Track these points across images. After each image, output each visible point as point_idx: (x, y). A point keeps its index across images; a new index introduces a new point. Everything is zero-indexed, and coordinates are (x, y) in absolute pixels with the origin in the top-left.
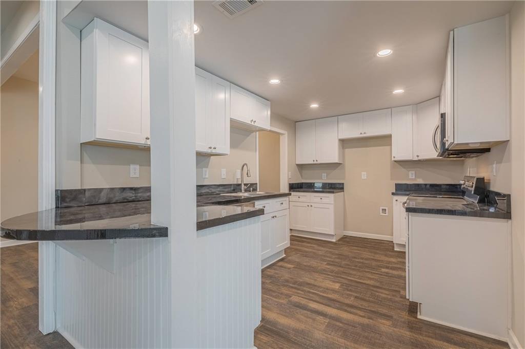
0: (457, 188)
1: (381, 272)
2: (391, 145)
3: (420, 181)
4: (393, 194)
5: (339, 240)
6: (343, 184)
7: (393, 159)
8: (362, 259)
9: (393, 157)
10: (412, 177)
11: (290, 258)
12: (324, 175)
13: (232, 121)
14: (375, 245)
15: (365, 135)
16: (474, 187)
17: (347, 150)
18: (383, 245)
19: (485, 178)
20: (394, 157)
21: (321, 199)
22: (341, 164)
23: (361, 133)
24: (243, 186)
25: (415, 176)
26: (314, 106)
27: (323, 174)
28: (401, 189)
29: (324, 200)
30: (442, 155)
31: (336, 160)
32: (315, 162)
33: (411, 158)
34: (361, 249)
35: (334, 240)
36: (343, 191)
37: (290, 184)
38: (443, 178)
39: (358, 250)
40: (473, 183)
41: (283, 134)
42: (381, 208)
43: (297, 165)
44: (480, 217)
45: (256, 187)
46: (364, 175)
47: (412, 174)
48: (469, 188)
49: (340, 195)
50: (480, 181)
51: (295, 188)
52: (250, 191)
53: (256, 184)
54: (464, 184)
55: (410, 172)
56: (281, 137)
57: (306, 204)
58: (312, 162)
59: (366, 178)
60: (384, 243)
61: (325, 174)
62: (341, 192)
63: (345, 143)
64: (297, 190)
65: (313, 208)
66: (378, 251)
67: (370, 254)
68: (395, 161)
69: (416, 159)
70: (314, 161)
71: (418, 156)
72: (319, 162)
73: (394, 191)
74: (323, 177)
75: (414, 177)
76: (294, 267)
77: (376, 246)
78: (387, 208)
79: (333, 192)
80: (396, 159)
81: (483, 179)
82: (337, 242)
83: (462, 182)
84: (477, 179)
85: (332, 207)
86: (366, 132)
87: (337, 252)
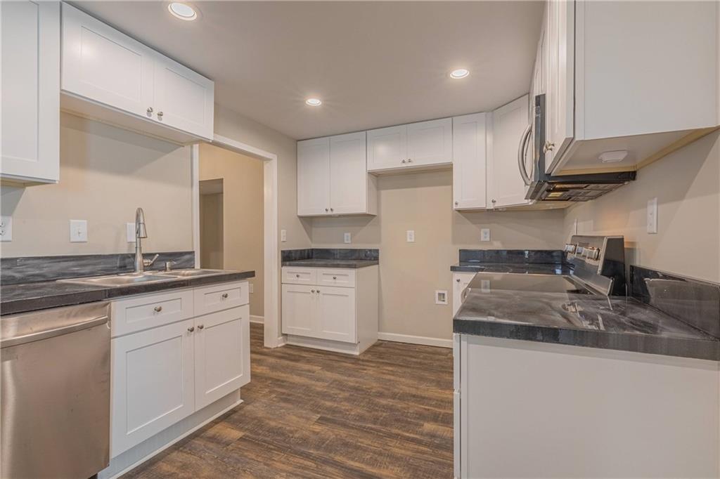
0: (552, 256)
1: (422, 434)
2: (452, 184)
3: (497, 246)
4: (453, 269)
5: (367, 352)
6: (377, 251)
7: (454, 207)
8: (394, 396)
9: (454, 205)
10: (486, 239)
11: (249, 408)
12: (347, 236)
13: (65, 97)
14: (425, 358)
15: (410, 165)
16: (602, 258)
17: (384, 193)
18: (437, 357)
19: (625, 241)
20: (456, 204)
21: (335, 278)
22: (374, 216)
23: (404, 162)
24: (139, 259)
25: (490, 237)
26: (314, 102)
27: (346, 234)
28: (468, 260)
29: (340, 281)
30: (534, 194)
31: (363, 209)
32: (329, 213)
33: (482, 205)
34: (400, 370)
35: (357, 353)
36: (378, 264)
37: (283, 252)
38: (529, 239)
39: (393, 373)
40: (599, 250)
41: (269, 160)
42: (437, 292)
43: (301, 217)
44: (645, 351)
45: (192, 260)
46: (411, 236)
47: (486, 233)
48: (587, 261)
49: (370, 270)
50: (616, 244)
51: (295, 260)
52: (166, 270)
53: (192, 253)
54: (574, 252)
55: (483, 230)
56: (266, 166)
57: (309, 289)
58: (324, 213)
59: (413, 240)
60: (440, 354)
61: (349, 234)
62: (374, 264)
63: (379, 179)
64: (297, 262)
65: (320, 295)
66: (426, 374)
67: (410, 382)
68: (459, 211)
69: (491, 206)
70: (327, 210)
71: (494, 202)
72: (335, 212)
73: (456, 263)
74: (345, 238)
75: (488, 239)
76: (241, 439)
77: (426, 362)
78: (446, 292)
79: (354, 267)
80: (459, 207)
81: (621, 240)
82: (362, 358)
83: (571, 248)
84: (610, 241)
85: (352, 293)
86: (412, 159)
87: (351, 382)
